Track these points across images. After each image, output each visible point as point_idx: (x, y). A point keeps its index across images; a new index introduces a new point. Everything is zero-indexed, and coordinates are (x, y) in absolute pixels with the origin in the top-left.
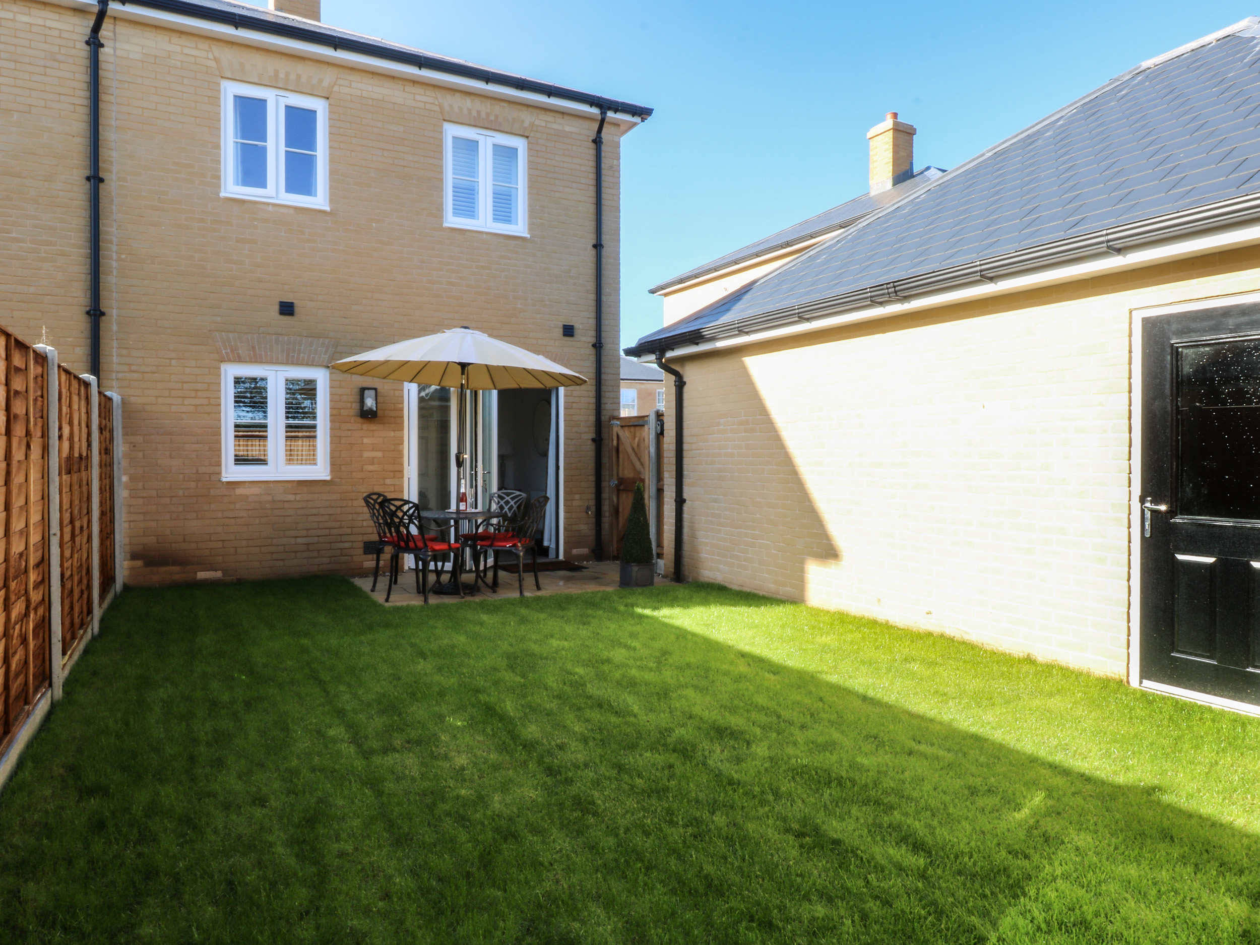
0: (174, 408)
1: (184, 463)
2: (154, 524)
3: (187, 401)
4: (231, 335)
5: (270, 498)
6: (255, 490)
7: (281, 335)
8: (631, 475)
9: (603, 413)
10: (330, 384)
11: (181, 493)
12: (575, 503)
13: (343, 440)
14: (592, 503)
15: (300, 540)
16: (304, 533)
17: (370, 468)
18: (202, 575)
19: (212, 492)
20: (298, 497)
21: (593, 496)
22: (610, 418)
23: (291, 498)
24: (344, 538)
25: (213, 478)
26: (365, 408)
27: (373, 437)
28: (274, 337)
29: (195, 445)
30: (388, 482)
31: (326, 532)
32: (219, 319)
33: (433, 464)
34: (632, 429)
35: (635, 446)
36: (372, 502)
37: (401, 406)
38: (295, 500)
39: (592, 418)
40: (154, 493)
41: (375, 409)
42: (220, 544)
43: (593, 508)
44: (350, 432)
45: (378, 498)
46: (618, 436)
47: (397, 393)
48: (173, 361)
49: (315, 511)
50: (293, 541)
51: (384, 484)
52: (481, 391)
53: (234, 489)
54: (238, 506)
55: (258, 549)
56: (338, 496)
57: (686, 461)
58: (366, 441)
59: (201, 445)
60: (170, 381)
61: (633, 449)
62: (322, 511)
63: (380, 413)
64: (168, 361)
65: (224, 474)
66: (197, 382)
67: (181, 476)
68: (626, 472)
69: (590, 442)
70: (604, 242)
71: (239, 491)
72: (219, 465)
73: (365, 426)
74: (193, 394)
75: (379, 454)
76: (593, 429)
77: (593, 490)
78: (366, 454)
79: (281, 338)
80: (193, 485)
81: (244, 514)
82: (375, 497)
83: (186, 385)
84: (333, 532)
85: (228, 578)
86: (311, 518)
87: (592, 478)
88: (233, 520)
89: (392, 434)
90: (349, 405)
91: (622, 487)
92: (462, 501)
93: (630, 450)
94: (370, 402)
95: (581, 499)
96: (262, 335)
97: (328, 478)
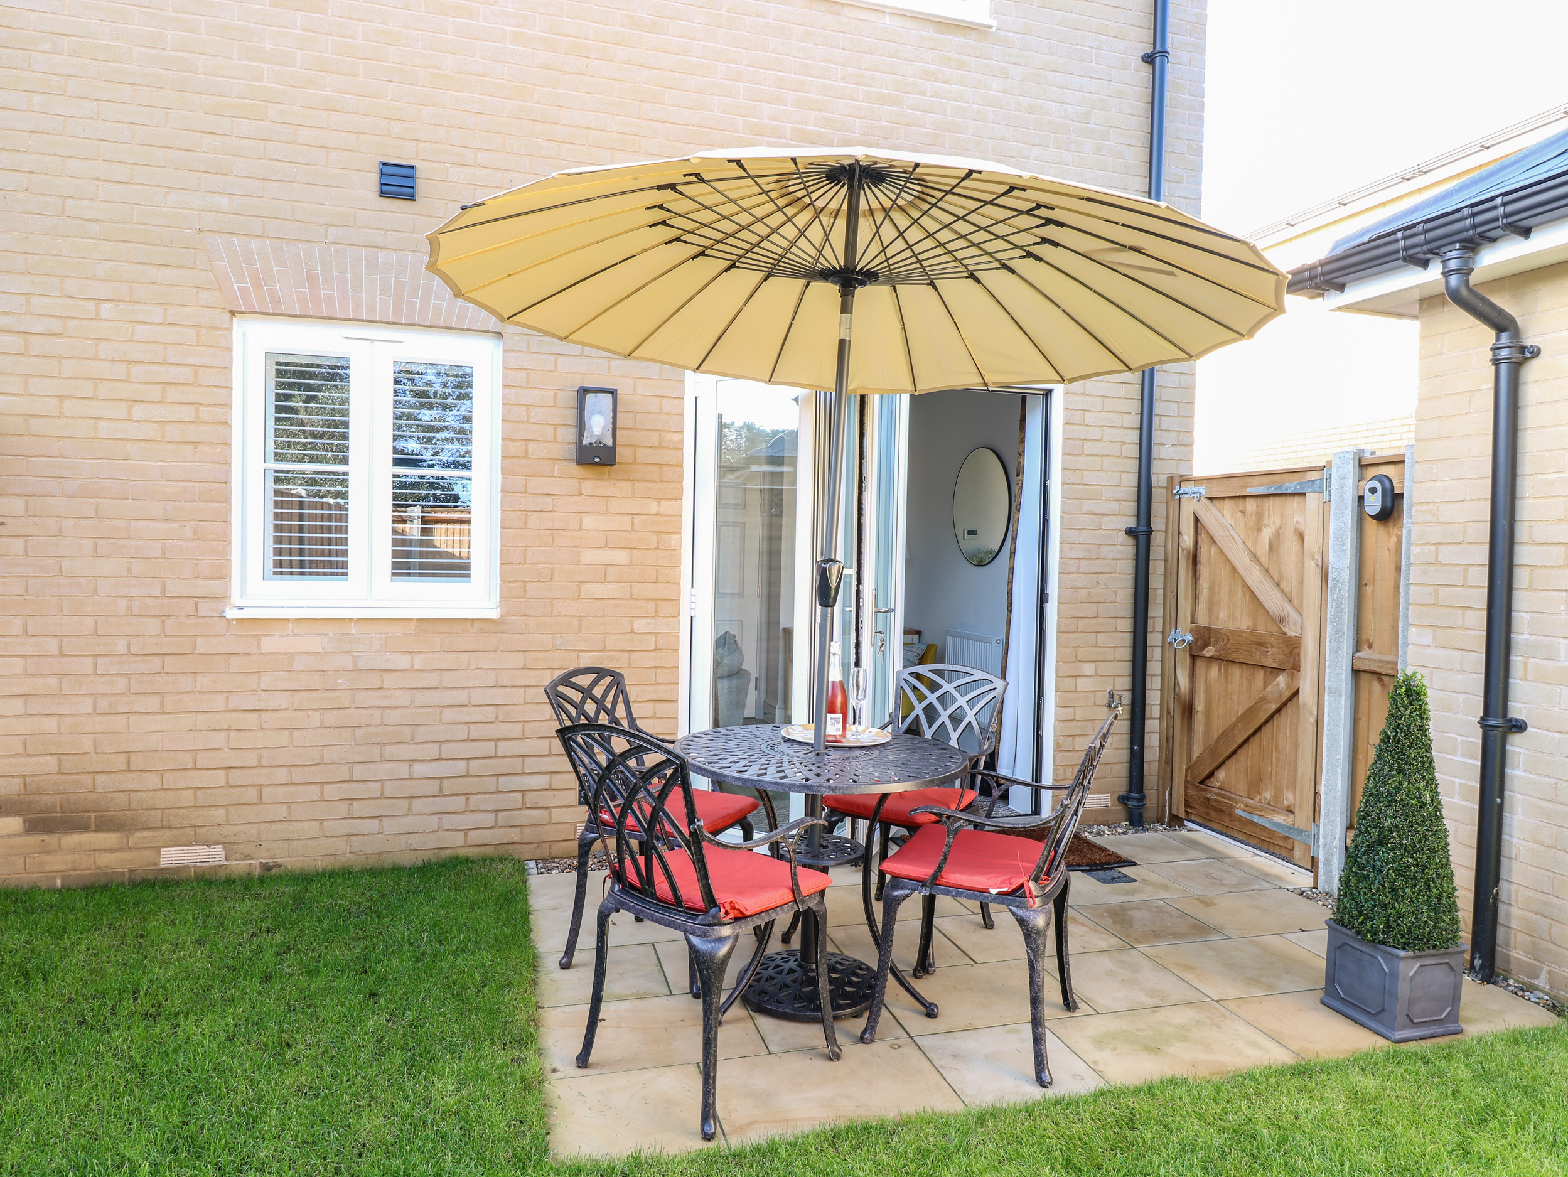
0: (105, 430)
1: (130, 570)
2: (51, 725)
3: (138, 412)
4: (254, 244)
5: (347, 662)
6: (314, 642)
7: (383, 248)
8: (1243, 623)
9: (1156, 466)
10: (505, 377)
11: (121, 646)
12: (1083, 684)
13: (533, 520)
14: (1123, 684)
15: (420, 769)
16: (433, 751)
17: (599, 590)
18: (171, 857)
19: (202, 646)
20: (419, 662)
21: (1126, 668)
22: (1171, 479)
23: (403, 661)
24: (531, 765)
25: (205, 608)
26: (586, 441)
27: (607, 512)
28: (364, 252)
29: (158, 525)
30: (640, 625)
31: (488, 748)
32: (224, 202)
33: (754, 575)
34: (1251, 505)
35: (1262, 549)
36: (576, 696)
37: (675, 437)
38: (411, 669)
39: (1130, 480)
40: (52, 645)
41: (610, 443)
42: (220, 778)
43: (1127, 698)
44: (549, 499)
45: (594, 683)
46: (1197, 520)
47: (667, 406)
48: (105, 307)
49: (461, 697)
50: (404, 770)
51: (632, 632)
52: (877, 397)
53: (258, 637)
54: (266, 681)
55: (316, 789)
56: (517, 660)
57: (1522, 601)
58: (588, 522)
59: (175, 525)
60: (96, 358)
61: (1255, 558)
62: (478, 697)
63: (622, 453)
64: (91, 306)
65: (236, 597)
66: (165, 363)
67: (123, 603)
68: (1223, 615)
69: (1122, 537)
70: (1169, 47)
71: (270, 644)
72: (222, 575)
73: (588, 487)
74: (155, 393)
75: (621, 557)
76: (1130, 507)
77: (1126, 653)
78: (588, 556)
79: (382, 256)
80: (153, 626)
81: (281, 701)
82: (584, 680)
83: (136, 370)
84: (504, 748)
85: (239, 866)
86: (449, 715)
87: (1126, 624)
88: (255, 715)
89: (654, 507)
90: (550, 430)
91: (1209, 651)
92: (832, 710)
93: (1241, 559)
94: (598, 426)
95: (1096, 674)
96: (333, 248)
97: (494, 614)
